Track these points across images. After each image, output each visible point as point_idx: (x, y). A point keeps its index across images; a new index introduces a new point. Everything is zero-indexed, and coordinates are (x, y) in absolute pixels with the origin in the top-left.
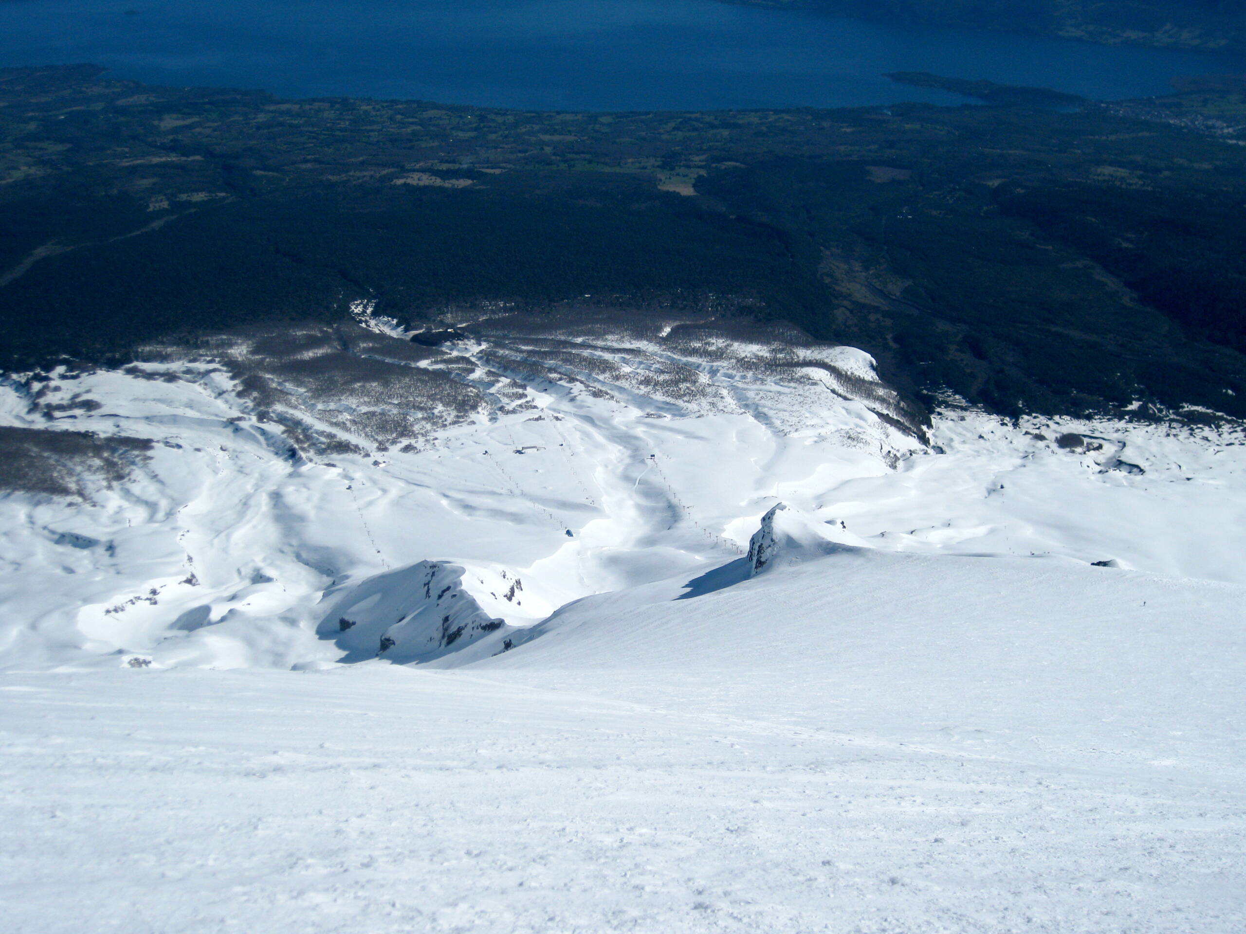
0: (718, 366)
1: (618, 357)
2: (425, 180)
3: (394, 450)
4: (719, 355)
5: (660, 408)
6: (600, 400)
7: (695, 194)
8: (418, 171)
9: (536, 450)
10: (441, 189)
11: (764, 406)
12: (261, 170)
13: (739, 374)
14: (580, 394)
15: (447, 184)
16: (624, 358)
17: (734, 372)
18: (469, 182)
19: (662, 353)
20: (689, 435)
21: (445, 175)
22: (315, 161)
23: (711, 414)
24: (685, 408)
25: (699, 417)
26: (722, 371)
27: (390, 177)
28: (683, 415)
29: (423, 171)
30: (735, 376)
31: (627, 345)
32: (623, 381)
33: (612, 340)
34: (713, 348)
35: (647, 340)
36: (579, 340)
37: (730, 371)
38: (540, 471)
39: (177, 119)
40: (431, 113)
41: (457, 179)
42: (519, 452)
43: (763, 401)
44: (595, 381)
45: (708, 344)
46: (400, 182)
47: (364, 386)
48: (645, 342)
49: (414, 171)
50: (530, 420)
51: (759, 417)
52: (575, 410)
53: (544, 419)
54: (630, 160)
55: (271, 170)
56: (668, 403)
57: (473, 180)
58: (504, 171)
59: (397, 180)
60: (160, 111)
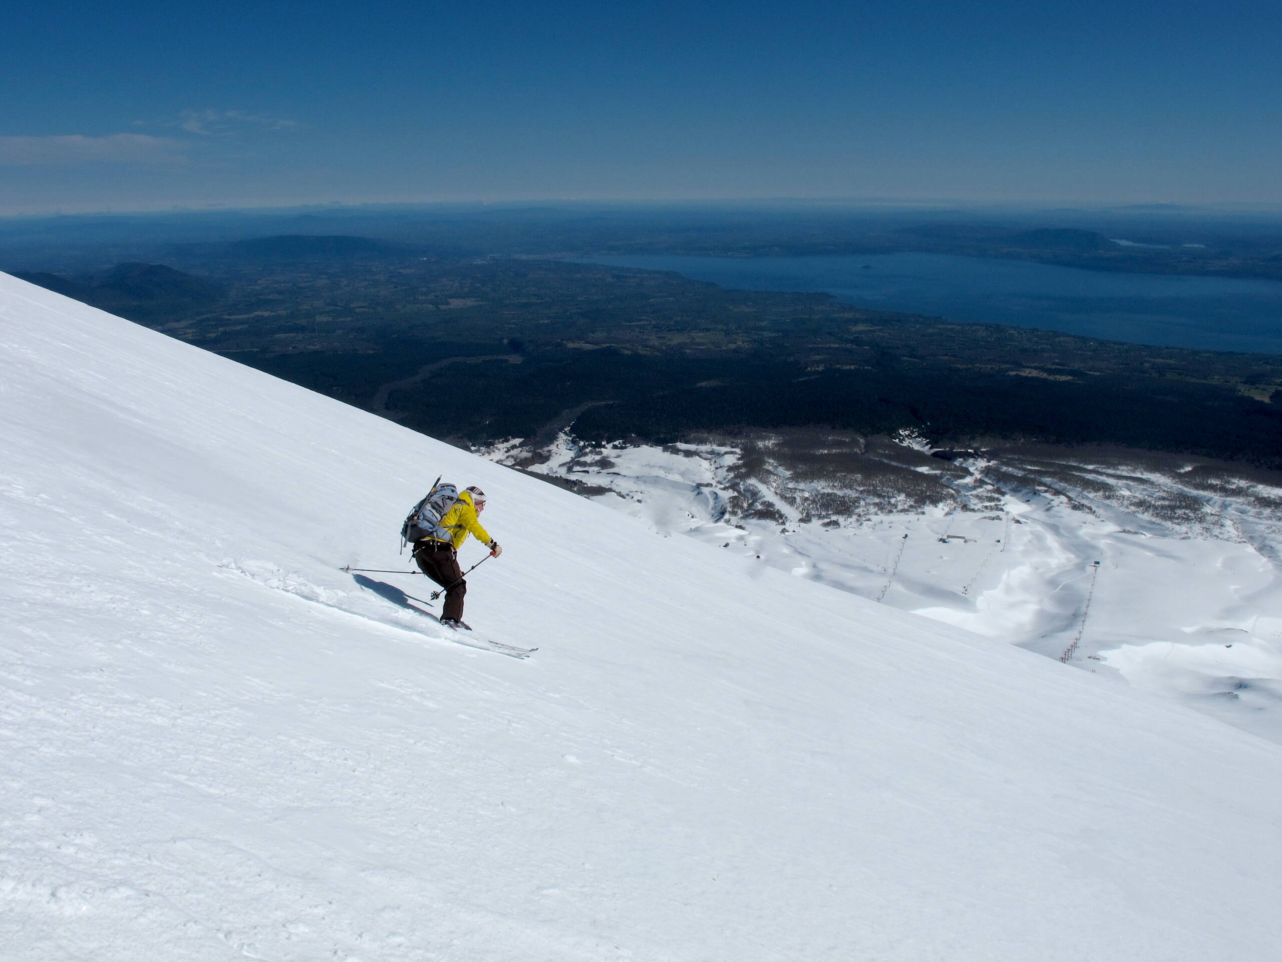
0: (1232, 501)
1: (1121, 483)
2: (1035, 373)
3: (816, 523)
4: (1238, 492)
5: (1143, 528)
6: (1078, 513)
7: (1270, 402)
8: (1031, 368)
9: (963, 540)
10: (1045, 381)
11: (1273, 540)
12: (908, 357)
13: (1254, 510)
14: (1058, 506)
15: (1051, 378)
16: (1128, 485)
17: (1249, 508)
18: (1070, 378)
19: (1173, 485)
20: (1160, 553)
21: (1050, 372)
22: (952, 355)
23: (1200, 538)
24: (1171, 528)
25: (1184, 538)
26: (1234, 506)
27: (1007, 370)
28: (1164, 536)
29: (1035, 368)
30: (1249, 511)
31: (1138, 475)
32: (1114, 501)
33: (1124, 471)
34: (1234, 487)
35: (1161, 474)
36: (1091, 467)
37: (1244, 507)
38: (945, 558)
39: (867, 326)
40: (1062, 339)
41: (1061, 375)
42: (944, 541)
43: (1273, 535)
44: (1083, 498)
45: (1228, 482)
46: (1012, 373)
47: (846, 475)
48: (1158, 475)
49: (1028, 367)
50: (985, 518)
51: (1262, 549)
52: (1046, 518)
53: (1001, 519)
54: (1216, 377)
55: (915, 357)
56: (1153, 523)
57: (1074, 377)
58: (1102, 374)
59: (1011, 372)
60: (856, 322)
